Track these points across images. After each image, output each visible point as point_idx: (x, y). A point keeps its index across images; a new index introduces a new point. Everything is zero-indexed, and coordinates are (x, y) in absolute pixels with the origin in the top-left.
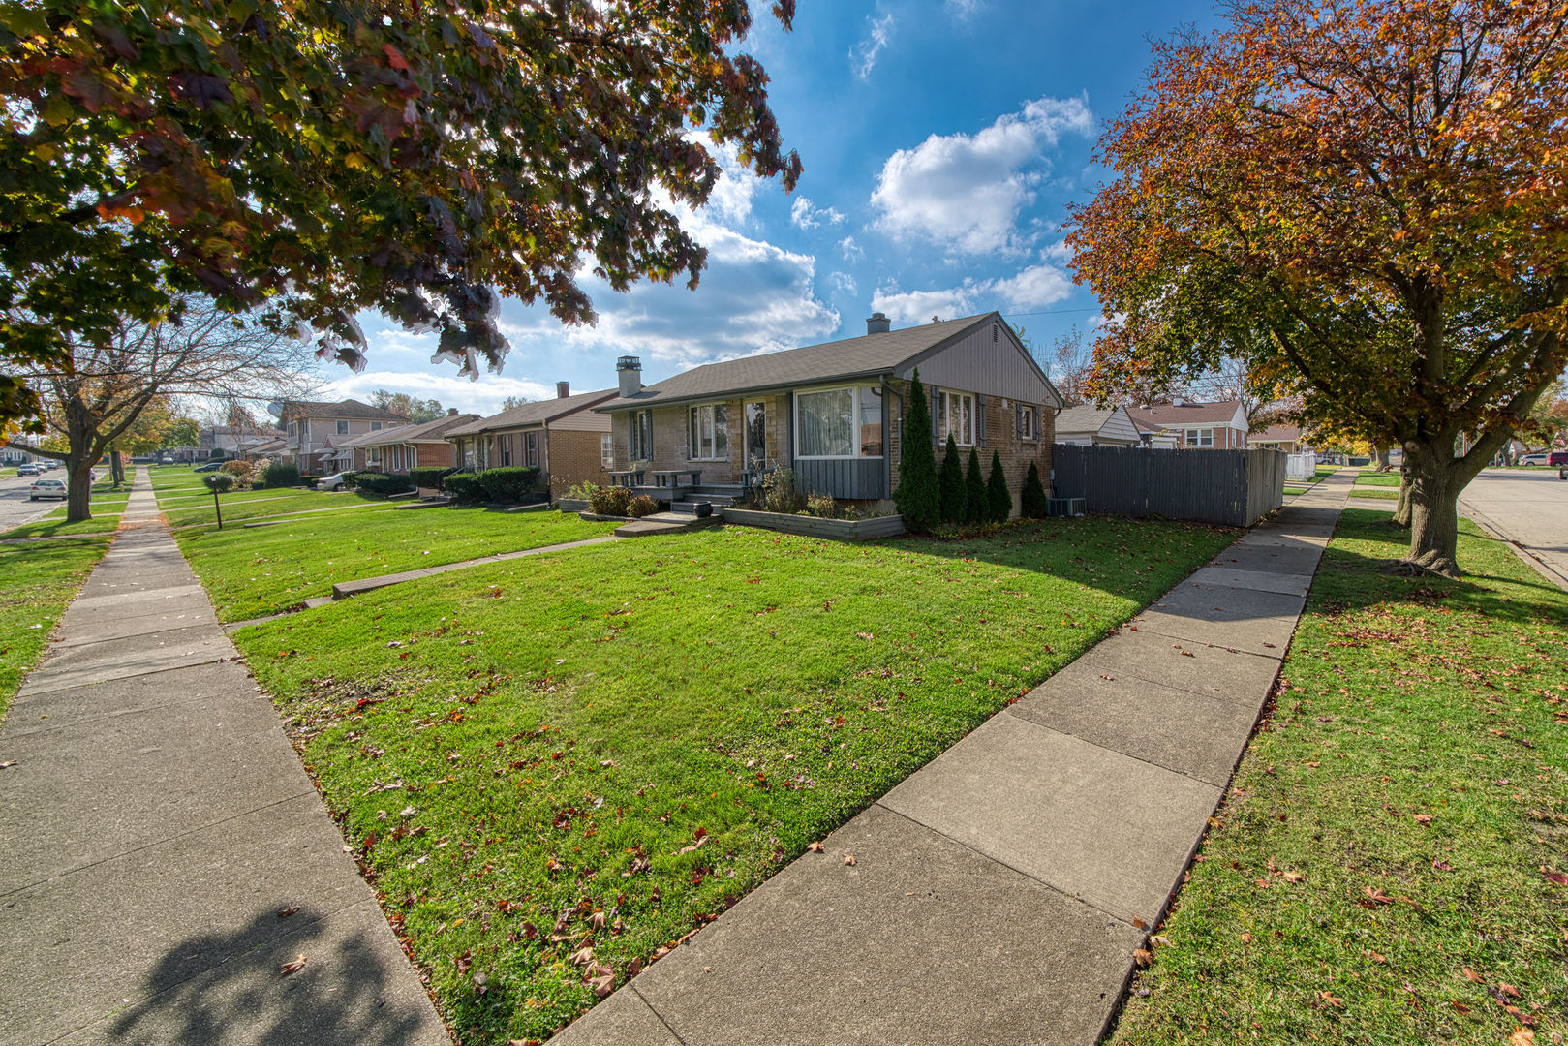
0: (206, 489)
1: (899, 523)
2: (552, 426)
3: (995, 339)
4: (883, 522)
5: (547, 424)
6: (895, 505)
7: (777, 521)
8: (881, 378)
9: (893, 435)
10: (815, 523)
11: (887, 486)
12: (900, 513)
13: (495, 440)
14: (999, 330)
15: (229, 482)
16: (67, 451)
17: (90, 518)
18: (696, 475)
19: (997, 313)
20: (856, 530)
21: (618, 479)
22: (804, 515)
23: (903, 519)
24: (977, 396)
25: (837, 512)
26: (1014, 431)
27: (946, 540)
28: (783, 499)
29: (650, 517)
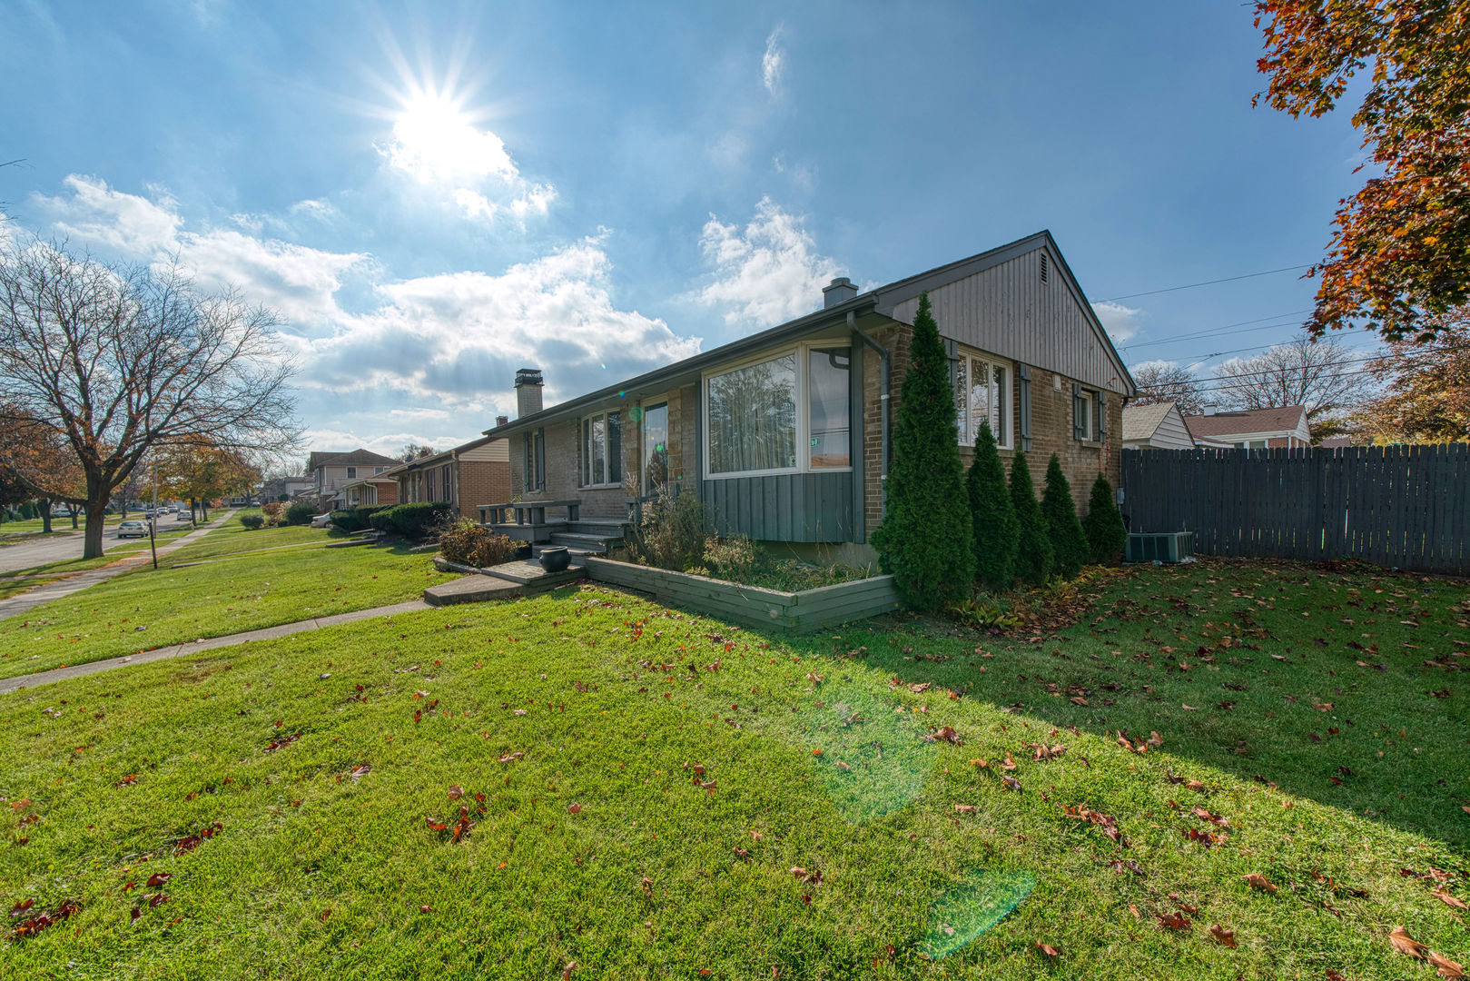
0: (243, 527)
1: (886, 592)
2: (462, 457)
3: (1044, 278)
4: (853, 592)
5: (457, 456)
6: (877, 555)
7: (659, 583)
8: (850, 317)
9: (870, 428)
10: (718, 591)
11: (859, 520)
12: (886, 571)
13: (423, 475)
14: (1050, 265)
15: (261, 521)
16: (85, 497)
17: (102, 555)
18: (573, 507)
19: (1047, 234)
20: (795, 612)
21: (488, 514)
22: (698, 576)
23: (893, 584)
24: (1017, 365)
25: (759, 571)
26: (1070, 427)
27: (992, 630)
28: (668, 547)
29: (491, 569)
